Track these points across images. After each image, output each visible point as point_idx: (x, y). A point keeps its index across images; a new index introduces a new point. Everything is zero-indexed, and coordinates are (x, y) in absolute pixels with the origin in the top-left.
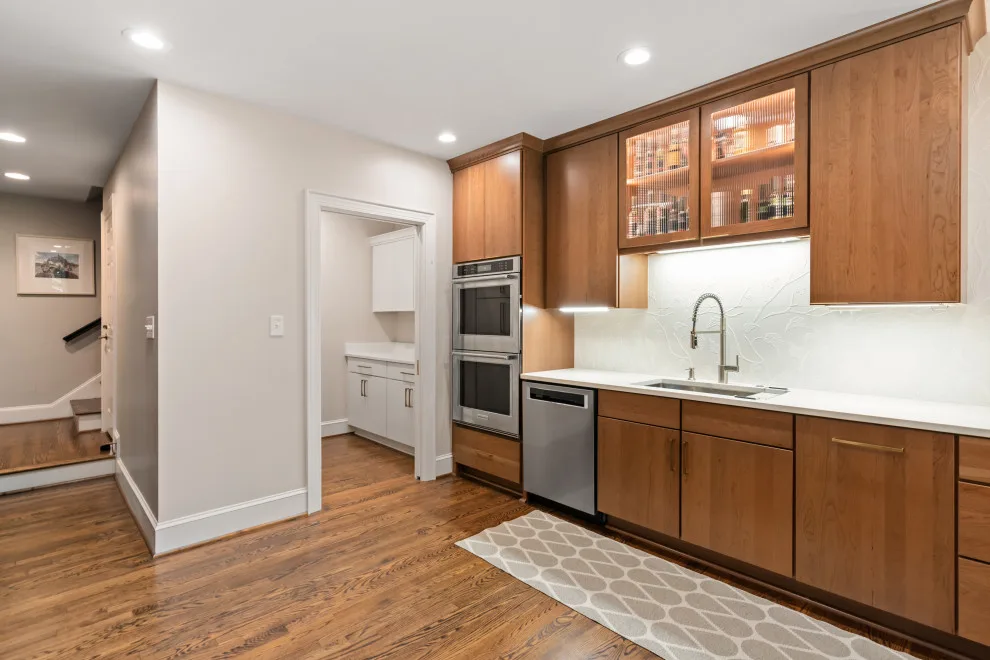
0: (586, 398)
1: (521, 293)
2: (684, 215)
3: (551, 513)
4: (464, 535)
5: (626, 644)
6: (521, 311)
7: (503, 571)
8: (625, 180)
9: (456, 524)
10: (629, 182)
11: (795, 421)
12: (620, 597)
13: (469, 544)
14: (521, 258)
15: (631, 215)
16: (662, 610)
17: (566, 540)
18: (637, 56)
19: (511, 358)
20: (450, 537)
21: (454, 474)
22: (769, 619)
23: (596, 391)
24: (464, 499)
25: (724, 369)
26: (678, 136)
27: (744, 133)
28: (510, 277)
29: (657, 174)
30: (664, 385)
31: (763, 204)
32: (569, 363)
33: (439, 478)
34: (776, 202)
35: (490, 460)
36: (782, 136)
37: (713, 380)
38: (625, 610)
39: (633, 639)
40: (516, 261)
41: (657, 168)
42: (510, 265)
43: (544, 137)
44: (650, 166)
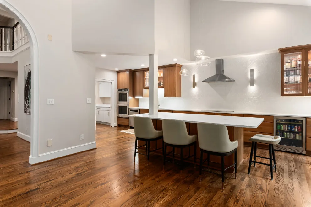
0: (138, 110)
6: (129, 97)
8: (144, 78)
14: (129, 89)
15: (145, 83)
19: (127, 105)
21: (117, 126)
28: (127, 92)
35: (124, 122)
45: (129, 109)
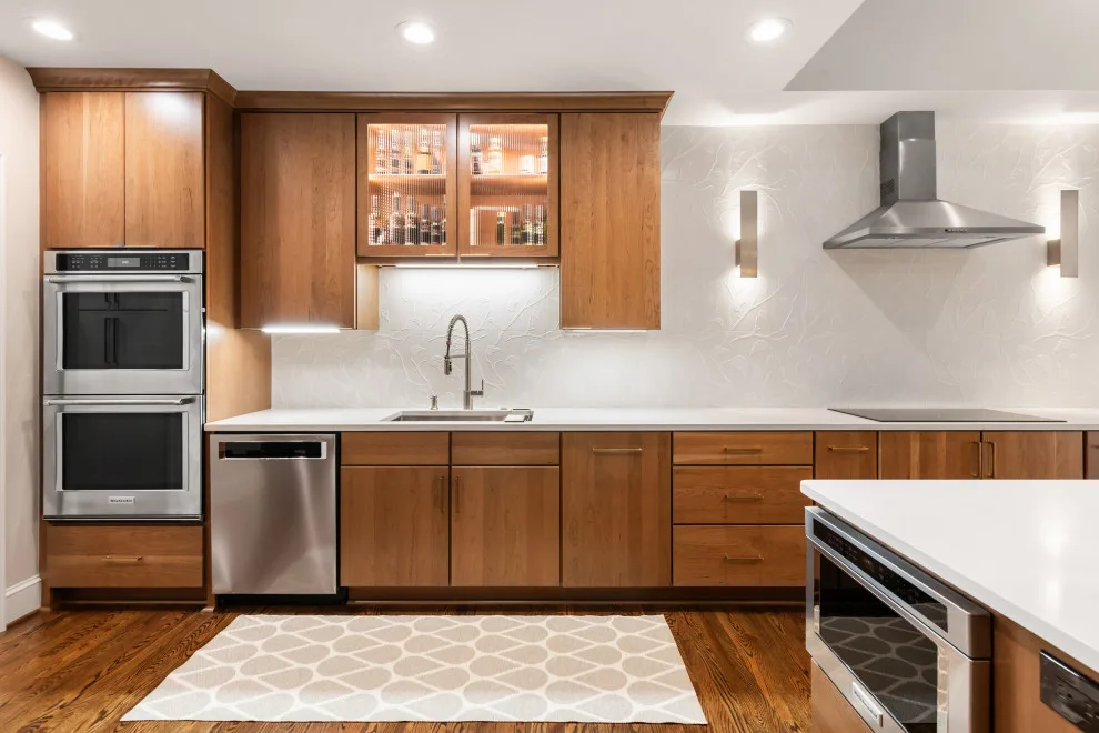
0: (324, 446)
1: (204, 305)
2: (438, 228)
3: (262, 612)
4: (130, 698)
5: (450, 728)
6: (203, 331)
7: (236, 722)
8: (366, 174)
9: (102, 686)
10: (371, 177)
11: (562, 439)
12: (412, 679)
13: (150, 708)
14: (204, 254)
15: (371, 216)
16: (463, 670)
17: (306, 639)
18: (419, 33)
19: (185, 402)
20: (103, 714)
21: (48, 609)
22: (552, 634)
23: (338, 434)
24: (93, 643)
25: (469, 395)
26: (430, 138)
27: (497, 153)
28: (185, 280)
29: (403, 176)
30: (405, 418)
31: (517, 229)
32: (265, 403)
33: (10, 627)
34: (529, 229)
35: (143, 565)
36: (534, 167)
37: (458, 407)
38: (428, 691)
39: (454, 718)
40: (195, 259)
41: (402, 167)
42: (183, 262)
43: (239, 87)
44: (395, 163)
45: (205, 435)
